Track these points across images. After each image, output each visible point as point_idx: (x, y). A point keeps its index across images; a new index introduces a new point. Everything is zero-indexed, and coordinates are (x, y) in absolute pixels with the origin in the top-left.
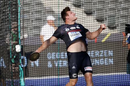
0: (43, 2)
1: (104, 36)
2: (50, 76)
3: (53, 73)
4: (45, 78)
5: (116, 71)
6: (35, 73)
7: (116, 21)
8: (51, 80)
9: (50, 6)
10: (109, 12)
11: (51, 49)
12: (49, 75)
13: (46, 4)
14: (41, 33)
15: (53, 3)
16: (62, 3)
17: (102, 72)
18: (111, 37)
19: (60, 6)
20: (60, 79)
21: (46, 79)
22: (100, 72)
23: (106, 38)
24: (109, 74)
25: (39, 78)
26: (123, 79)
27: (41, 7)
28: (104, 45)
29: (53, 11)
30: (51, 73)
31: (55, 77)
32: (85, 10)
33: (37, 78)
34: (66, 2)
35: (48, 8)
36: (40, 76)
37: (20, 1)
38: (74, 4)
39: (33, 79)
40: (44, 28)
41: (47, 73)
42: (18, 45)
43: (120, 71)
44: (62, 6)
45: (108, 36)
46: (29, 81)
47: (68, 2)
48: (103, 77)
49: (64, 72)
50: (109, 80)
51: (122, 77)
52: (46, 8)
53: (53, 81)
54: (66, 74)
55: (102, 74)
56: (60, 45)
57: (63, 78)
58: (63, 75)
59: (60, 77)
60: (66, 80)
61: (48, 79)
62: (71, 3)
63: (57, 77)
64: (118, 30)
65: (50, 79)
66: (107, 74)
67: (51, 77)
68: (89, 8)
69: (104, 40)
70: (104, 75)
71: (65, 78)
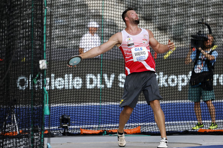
2: (89, 102)
3: (93, 98)
4: (82, 105)
5: (178, 98)
6: (72, 98)
7: (182, 31)
8: (90, 108)
9: (96, 8)
11: (94, 66)
12: (87, 101)
13: (91, 5)
14: (80, 44)
15: (96, 5)
16: (108, 5)
18: (177, 52)
19: (105, 8)
20: (103, 107)
21: (83, 107)
23: (170, 52)
25: (77, 105)
26: (189, 109)
28: (167, 61)
29: (99, 15)
30: (90, 98)
31: (95, 104)
32: (143, 15)
33: (74, 105)
35: (93, 11)
36: (78, 102)
37: (47, 2)
39: (67, 106)
40: (85, 38)
41: (88, 98)
42: (43, 60)
44: (108, 8)
46: (61, 109)
49: (108, 97)
51: (189, 106)
52: (91, 11)
53: (93, 109)
54: (111, 100)
56: (106, 61)
57: (107, 106)
58: (107, 101)
59: (103, 104)
60: (110, 108)
61: (86, 107)
62: (124, 5)
63: (98, 104)
65: (88, 107)
67: (90, 104)
68: (148, 12)
69: (167, 56)
71: (109, 106)
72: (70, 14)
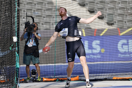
0: (53, 2)
1: (102, 31)
7: (114, 19)
8: (47, 67)
10: (109, 11)
12: (47, 63)
17: (90, 61)
18: (107, 32)
22: (89, 61)
23: (103, 33)
24: (94, 63)
27: (52, 6)
28: (102, 38)
31: (52, 65)
34: (73, 2)
38: (79, 4)
43: (103, 61)
45: (105, 31)
47: (75, 2)
48: (91, 65)
50: (98, 67)
53: (49, 68)
54: (61, 62)
55: (90, 63)
64: (115, 25)
66: (93, 63)
69: (102, 34)
70: (91, 63)
72: (42, 8)
